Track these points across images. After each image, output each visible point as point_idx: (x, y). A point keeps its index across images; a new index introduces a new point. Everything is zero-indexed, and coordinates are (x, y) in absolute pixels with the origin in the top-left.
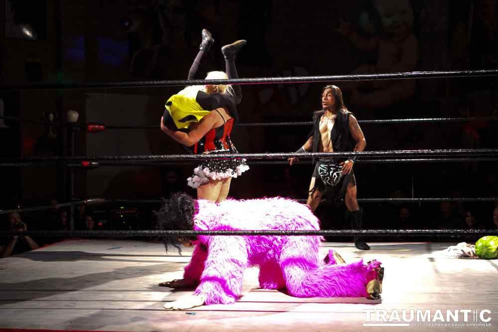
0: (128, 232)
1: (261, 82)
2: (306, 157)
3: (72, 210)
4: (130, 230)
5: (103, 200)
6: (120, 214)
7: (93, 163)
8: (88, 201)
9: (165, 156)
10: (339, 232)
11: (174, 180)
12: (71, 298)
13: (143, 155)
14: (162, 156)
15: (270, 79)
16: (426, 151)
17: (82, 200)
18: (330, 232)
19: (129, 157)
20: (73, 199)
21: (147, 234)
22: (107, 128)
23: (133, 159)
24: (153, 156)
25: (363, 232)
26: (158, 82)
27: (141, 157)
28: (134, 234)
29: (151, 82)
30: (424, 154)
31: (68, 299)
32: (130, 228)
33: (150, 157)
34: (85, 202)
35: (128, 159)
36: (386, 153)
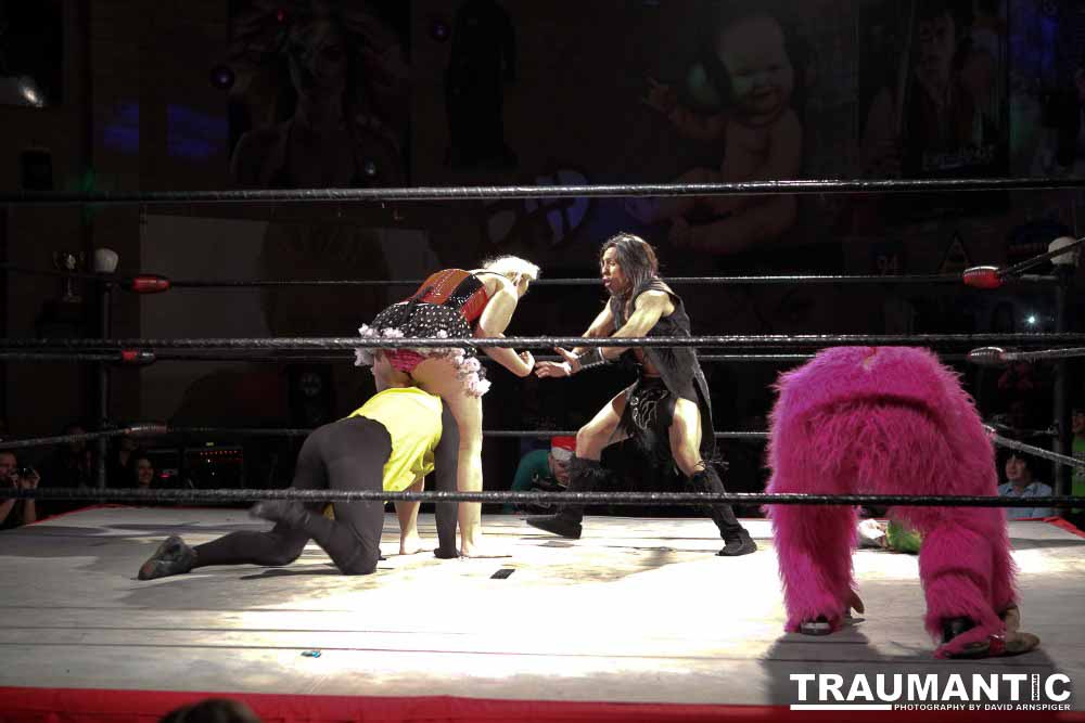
0: (185, 493)
1: (456, 195)
2: (542, 346)
3: (103, 446)
4: (190, 488)
5: (164, 428)
6: (205, 457)
7: (144, 355)
8: (133, 429)
9: (262, 341)
10: (605, 495)
11: (314, 391)
12: (77, 623)
13: (218, 337)
14: (256, 341)
15: (473, 190)
16: (777, 338)
17: (121, 428)
18: (587, 496)
19: (190, 342)
20: (105, 425)
21: (223, 497)
22: (171, 284)
23: (198, 346)
24: (237, 341)
25: (653, 497)
26: (251, 193)
27: (213, 341)
28: (197, 496)
29: (237, 193)
30: (774, 343)
31: (71, 625)
32: (190, 483)
33: (232, 342)
34: (127, 431)
35: (188, 346)
36: (701, 340)
